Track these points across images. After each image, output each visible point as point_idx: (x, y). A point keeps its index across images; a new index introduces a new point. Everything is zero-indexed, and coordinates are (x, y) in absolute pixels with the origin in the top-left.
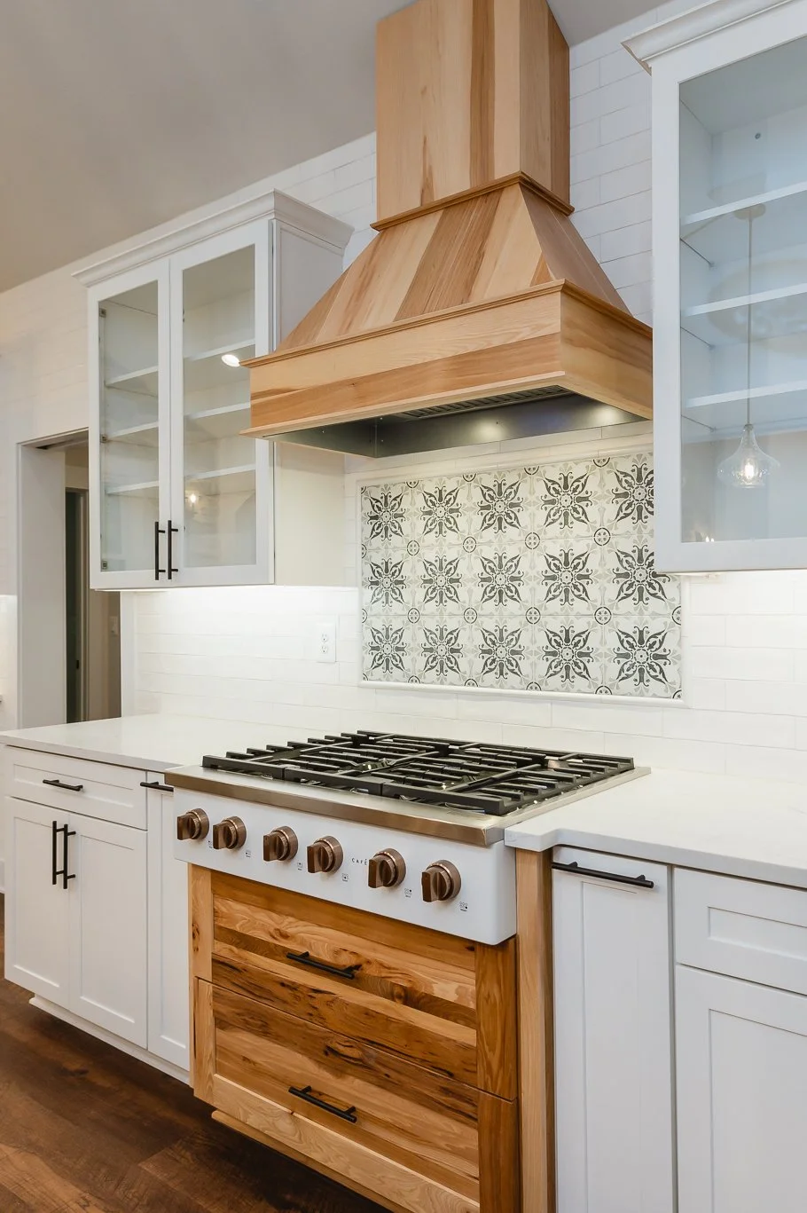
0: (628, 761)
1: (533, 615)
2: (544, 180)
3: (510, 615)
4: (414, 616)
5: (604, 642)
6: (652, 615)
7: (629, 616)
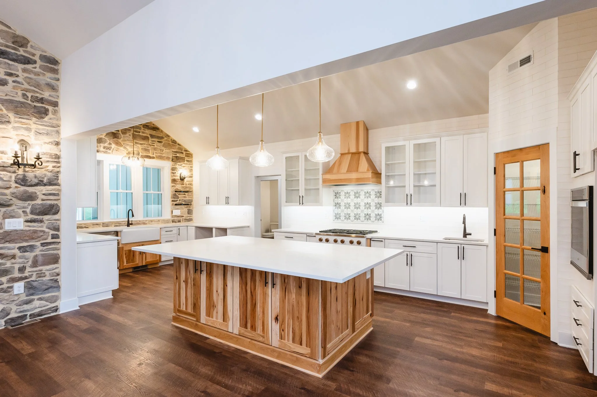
0: (377, 231)
1: (362, 211)
2: (366, 151)
3: (359, 211)
4: (343, 211)
5: (373, 215)
6: (380, 212)
7: (377, 212)
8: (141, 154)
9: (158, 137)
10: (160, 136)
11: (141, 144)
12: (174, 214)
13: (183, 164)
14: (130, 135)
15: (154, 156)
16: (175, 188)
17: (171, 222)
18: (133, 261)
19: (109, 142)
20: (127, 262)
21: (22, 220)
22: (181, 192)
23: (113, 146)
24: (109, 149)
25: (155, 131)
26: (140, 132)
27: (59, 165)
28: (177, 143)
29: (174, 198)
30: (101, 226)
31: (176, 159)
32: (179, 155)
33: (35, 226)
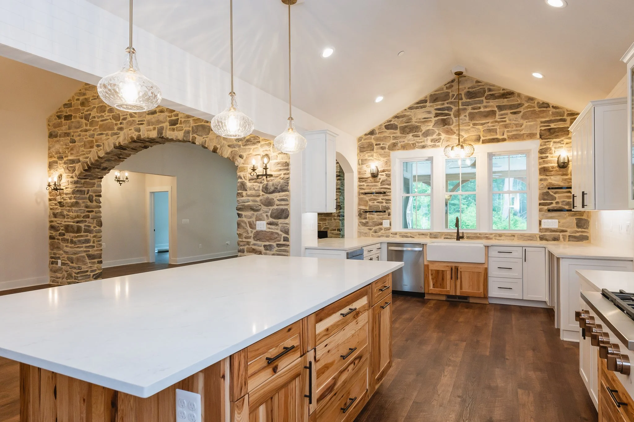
8: (482, 138)
9: (511, 107)
10: (516, 103)
11: (482, 124)
12: (543, 226)
13: (565, 140)
14: (465, 116)
15: (505, 136)
16: (545, 183)
17: (538, 239)
18: (442, 285)
19: (437, 132)
20: (434, 286)
21: (264, 223)
22: (561, 188)
23: (443, 136)
24: (437, 141)
25: (507, 98)
26: (480, 108)
27: (288, 172)
28: (551, 106)
29: (544, 200)
30: (428, 237)
31: (548, 133)
32: (555, 125)
33: (274, 229)
